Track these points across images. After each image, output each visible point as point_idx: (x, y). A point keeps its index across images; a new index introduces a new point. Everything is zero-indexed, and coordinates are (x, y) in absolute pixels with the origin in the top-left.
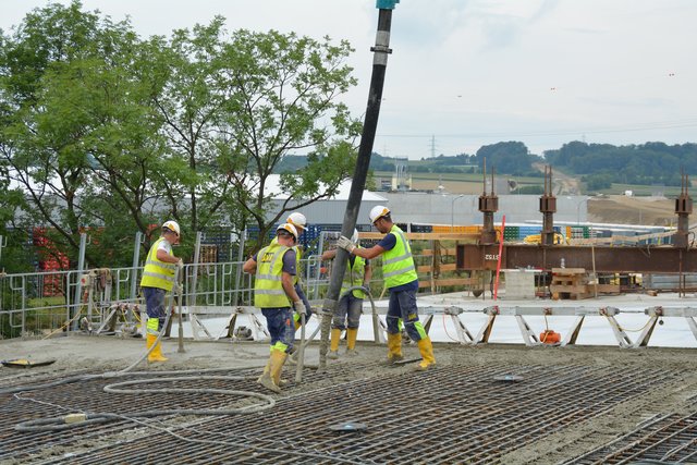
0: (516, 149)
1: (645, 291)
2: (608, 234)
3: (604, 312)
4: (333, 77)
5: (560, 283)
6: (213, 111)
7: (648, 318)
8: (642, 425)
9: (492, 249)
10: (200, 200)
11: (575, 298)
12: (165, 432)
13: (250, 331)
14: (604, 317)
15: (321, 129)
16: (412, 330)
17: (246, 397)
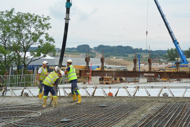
0: (87, 47)
1: (126, 82)
2: (110, 68)
3: (124, 88)
4: (45, 26)
5: (105, 80)
6: (11, 34)
7: (135, 89)
8: (143, 117)
9: (88, 71)
10: (7, 58)
11: (109, 84)
12: (11, 123)
13: (28, 94)
14: (124, 89)
15: (42, 39)
16: (76, 92)
17: (32, 112)
